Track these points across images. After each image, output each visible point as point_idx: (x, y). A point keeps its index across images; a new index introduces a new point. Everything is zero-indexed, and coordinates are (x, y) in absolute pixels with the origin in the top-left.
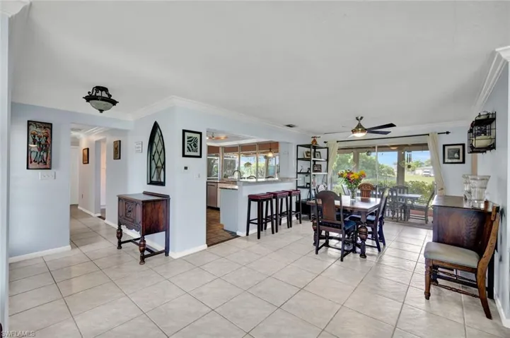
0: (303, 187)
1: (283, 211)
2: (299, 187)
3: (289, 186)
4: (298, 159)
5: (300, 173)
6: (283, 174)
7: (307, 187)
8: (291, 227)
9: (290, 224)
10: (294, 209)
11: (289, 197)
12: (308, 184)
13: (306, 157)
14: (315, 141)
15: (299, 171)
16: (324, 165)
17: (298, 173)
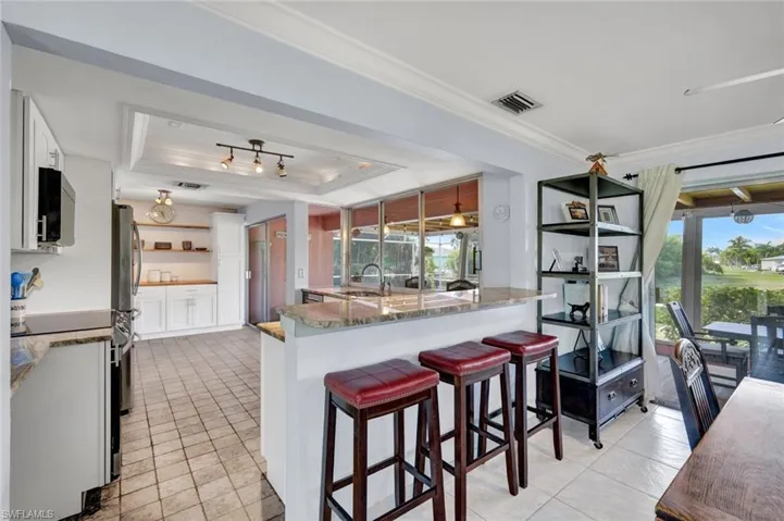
0: (559, 320)
1: (491, 409)
2: (548, 320)
3: (512, 319)
4: (542, 228)
5: (550, 273)
6: (490, 276)
7: (573, 322)
8: (523, 484)
9: (517, 478)
10: (531, 398)
11: (512, 368)
12: (575, 308)
13: (569, 220)
14: (598, 168)
15: (545, 268)
16: (626, 247)
17: (541, 274)
